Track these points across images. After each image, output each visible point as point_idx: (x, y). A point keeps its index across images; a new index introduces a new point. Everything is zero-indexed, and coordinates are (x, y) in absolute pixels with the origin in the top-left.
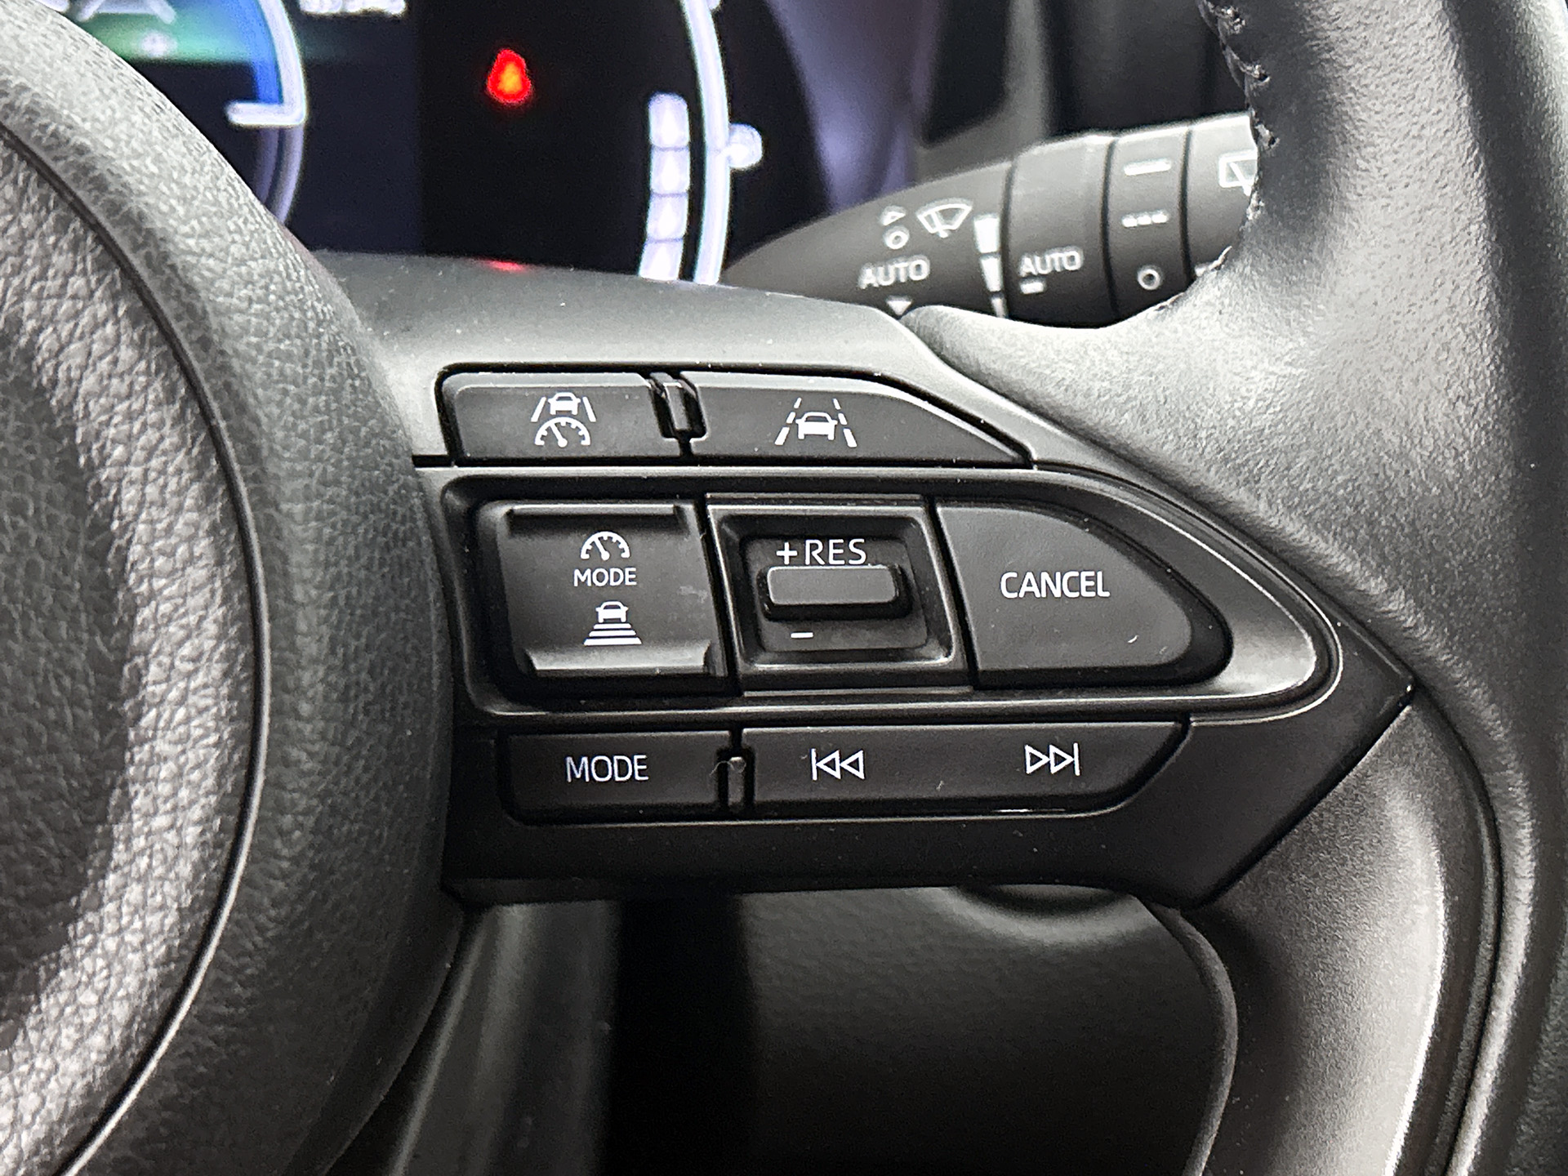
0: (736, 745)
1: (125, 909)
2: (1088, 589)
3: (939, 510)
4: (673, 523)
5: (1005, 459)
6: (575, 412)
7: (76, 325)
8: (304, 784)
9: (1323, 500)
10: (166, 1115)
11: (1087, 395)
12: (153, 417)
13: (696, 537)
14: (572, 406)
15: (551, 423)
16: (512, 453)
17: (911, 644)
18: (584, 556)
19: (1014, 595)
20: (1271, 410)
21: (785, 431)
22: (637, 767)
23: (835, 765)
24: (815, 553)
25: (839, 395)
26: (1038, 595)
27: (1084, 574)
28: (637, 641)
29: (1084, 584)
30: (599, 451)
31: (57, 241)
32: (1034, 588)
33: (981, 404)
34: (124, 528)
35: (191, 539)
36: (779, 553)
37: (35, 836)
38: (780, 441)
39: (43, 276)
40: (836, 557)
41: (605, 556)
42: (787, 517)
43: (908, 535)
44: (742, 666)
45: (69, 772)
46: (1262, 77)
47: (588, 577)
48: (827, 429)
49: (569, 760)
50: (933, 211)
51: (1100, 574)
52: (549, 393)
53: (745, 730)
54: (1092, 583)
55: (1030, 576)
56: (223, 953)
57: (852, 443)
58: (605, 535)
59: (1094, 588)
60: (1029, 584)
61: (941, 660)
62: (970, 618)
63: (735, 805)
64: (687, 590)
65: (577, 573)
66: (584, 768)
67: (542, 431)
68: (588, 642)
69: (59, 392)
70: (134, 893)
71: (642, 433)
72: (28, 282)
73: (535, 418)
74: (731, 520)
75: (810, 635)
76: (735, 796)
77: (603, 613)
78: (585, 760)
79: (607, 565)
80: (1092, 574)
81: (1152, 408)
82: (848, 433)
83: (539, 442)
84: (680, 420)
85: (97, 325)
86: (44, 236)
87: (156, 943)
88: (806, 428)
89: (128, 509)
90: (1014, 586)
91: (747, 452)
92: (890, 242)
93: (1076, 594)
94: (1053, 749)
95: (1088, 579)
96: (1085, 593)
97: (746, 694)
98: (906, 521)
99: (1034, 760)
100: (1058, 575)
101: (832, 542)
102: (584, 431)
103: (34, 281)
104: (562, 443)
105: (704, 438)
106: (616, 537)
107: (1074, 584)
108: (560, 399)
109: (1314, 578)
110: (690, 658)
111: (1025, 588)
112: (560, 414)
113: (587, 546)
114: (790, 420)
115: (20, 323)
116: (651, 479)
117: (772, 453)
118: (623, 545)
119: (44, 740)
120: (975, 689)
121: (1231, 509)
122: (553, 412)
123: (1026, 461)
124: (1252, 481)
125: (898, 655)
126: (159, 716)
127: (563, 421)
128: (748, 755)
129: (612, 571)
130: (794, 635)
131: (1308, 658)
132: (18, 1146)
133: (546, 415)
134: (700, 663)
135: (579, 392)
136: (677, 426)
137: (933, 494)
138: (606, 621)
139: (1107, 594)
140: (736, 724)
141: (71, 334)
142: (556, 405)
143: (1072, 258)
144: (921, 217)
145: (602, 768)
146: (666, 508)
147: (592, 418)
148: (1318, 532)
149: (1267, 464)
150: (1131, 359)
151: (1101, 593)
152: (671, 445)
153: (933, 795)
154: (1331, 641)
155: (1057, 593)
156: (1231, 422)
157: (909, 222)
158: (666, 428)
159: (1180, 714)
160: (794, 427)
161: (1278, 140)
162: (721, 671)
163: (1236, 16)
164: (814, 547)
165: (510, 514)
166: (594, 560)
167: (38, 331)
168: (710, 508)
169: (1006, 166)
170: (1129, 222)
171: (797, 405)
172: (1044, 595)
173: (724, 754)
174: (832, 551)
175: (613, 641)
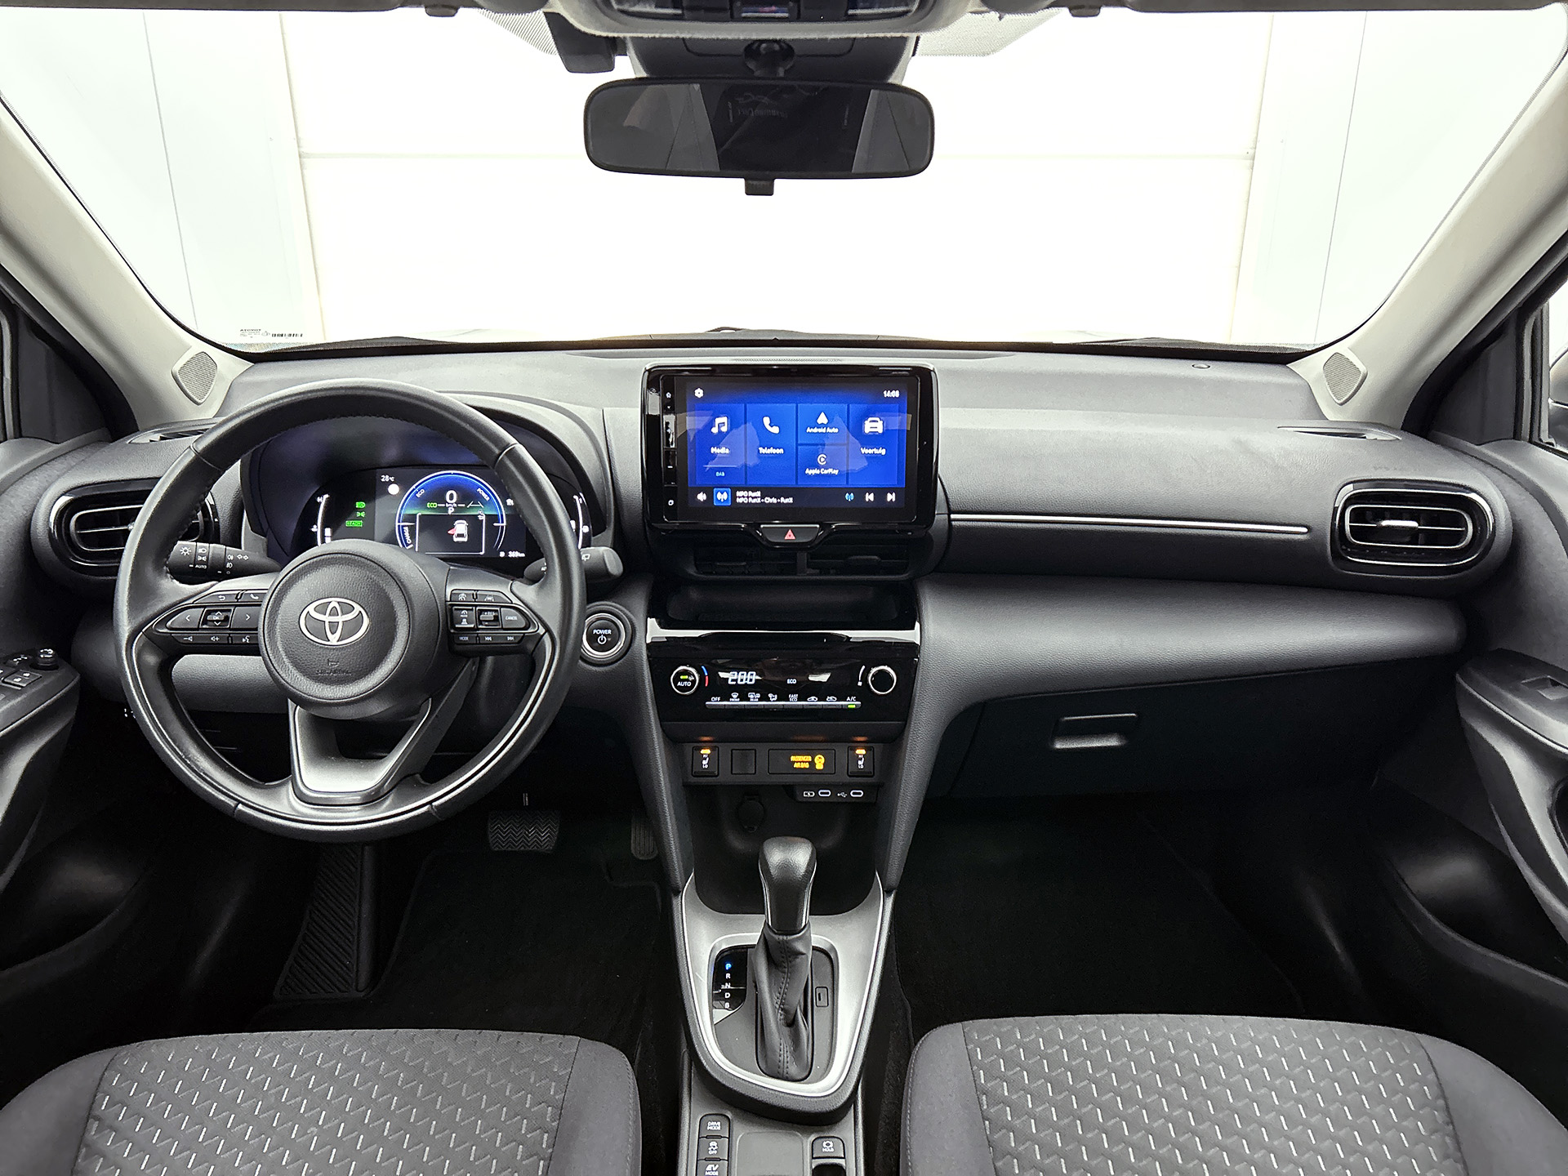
3: (502, 609)
4: (472, 610)
13: (475, 611)
14: (464, 595)
22: (467, 638)
23: (488, 639)
25: (494, 594)
28: (466, 624)
42: (485, 609)
43: (498, 612)
44: (477, 627)
48: (491, 599)
49: (460, 637)
52: (462, 593)
53: (478, 635)
61: (500, 626)
66: (462, 638)
68: (460, 624)
74: (479, 609)
90: (510, 618)
94: (511, 637)
97: (478, 631)
98: (498, 610)
99: (509, 638)
107: (514, 618)
110: (472, 626)
115: (387, 592)
120: (503, 630)
125: (496, 626)
126: (398, 632)
127: (462, 597)
128: (479, 637)
135: (465, 593)
138: (463, 621)
142: (462, 595)
146: (473, 608)
159: (524, 633)
162: (475, 628)
167: (389, 592)
168: (477, 608)
173: (476, 637)
175: (464, 624)
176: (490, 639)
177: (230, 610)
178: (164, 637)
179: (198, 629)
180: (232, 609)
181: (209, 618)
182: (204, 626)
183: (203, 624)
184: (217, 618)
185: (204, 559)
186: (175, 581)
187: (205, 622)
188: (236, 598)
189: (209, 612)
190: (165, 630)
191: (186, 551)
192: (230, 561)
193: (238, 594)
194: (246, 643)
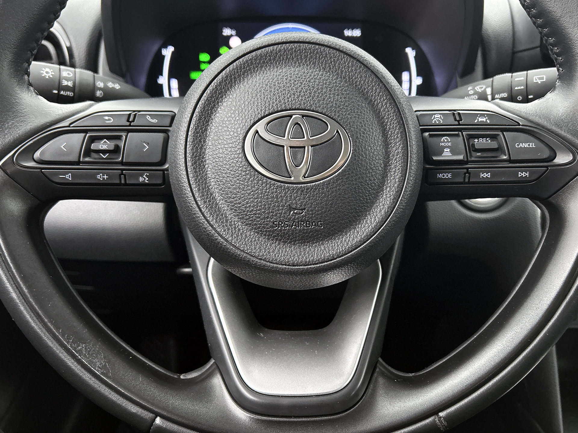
0: (468, 172)
1: (387, 191)
2: (531, 146)
3: (504, 133)
4: (457, 135)
5: (516, 125)
6: (439, 117)
7: (381, 100)
8: (414, 173)
9: (574, 131)
10: (393, 222)
11: (529, 114)
12: (392, 115)
13: (462, 138)
14: (439, 116)
15: (435, 119)
16: (429, 124)
17: (498, 155)
18: (442, 141)
19: (518, 147)
20: (564, 116)
21: (476, 120)
22: (450, 176)
23: (485, 175)
24: (481, 140)
25: (486, 114)
26: (522, 147)
27: (531, 143)
28: (451, 155)
29: (531, 145)
30: (444, 124)
31: (378, 87)
32: (522, 146)
33: (510, 116)
34: (387, 132)
35: (398, 134)
36: (475, 140)
37: (374, 180)
38: (476, 122)
39: (376, 93)
40: (485, 141)
41: (446, 141)
42: (477, 134)
43: (498, 137)
44: (469, 159)
45: (379, 170)
46: (562, 59)
47: (443, 144)
48: (484, 120)
49: (438, 174)
50: (478, 87)
51: (533, 144)
52: (435, 114)
53: (469, 169)
54: (532, 145)
55: (521, 144)
56: (402, 198)
57: (488, 122)
58: (446, 137)
59: (533, 146)
60: (521, 145)
61: (505, 157)
62: (510, 151)
63: (466, 182)
64: (460, 146)
65: (441, 144)
66: (441, 176)
67: (434, 121)
68: (442, 155)
69: (378, 111)
70: (388, 189)
71: (451, 121)
72: (373, 94)
73: (432, 118)
74: (468, 135)
75: (480, 154)
76: (467, 180)
77: (445, 150)
78: (441, 174)
79: (446, 142)
80: (532, 143)
81: (542, 116)
82: (488, 120)
83: (433, 122)
84: (458, 118)
85: (384, 100)
86: (376, 86)
87: (392, 197)
88: (480, 120)
89: (388, 129)
90: (518, 145)
91: (470, 124)
92: (470, 93)
93: (529, 147)
94: (524, 173)
95: (531, 144)
96: (531, 147)
97: (469, 164)
98: (498, 135)
99: (520, 174)
100: (526, 144)
101: (484, 139)
102: (441, 120)
103: (374, 94)
104: (437, 122)
105: (462, 121)
106: (447, 138)
107: (529, 145)
108: (437, 115)
109: (572, 144)
110: (461, 157)
111: (520, 146)
112: (437, 118)
113: (442, 139)
114: (477, 118)
115: (372, 100)
116: (453, 128)
117: (475, 124)
118: (449, 139)
119: (376, 165)
120: (510, 163)
121: (557, 133)
122: (435, 117)
123: (519, 125)
124: (561, 128)
125: (496, 157)
126: (392, 162)
127: (437, 119)
128: (469, 173)
129: (447, 143)
130: (477, 154)
131: (571, 157)
132: (372, 226)
133: (434, 118)
134: (462, 158)
135: (440, 114)
136: (457, 120)
137: (503, 130)
138: (446, 151)
139: (535, 147)
140: (467, 168)
141: (380, 102)
142: (436, 116)
143: (505, 95)
144: (476, 88)
145: (444, 176)
146: (457, 133)
147: (442, 118)
148: (574, 136)
149: (564, 125)
150: (536, 108)
151: (534, 147)
152: (457, 123)
153: (502, 180)
154: (575, 154)
155: (526, 147)
156: (556, 118)
157: (473, 89)
158: (455, 120)
159: (547, 167)
160: (478, 119)
161: (564, 70)
162: (466, 160)
163: (557, 49)
164: (481, 139)
165: (429, 134)
166: (444, 142)
167: (375, 101)
168: (464, 133)
169: (491, 79)
170: (516, 88)
171: (478, 116)
172: (523, 147)
173: (465, 173)
174: (484, 140)
175: (447, 155)
176: (489, 175)
177: (119, 138)
178: (29, 173)
179: (78, 163)
180: (124, 134)
181: (94, 146)
182: (87, 159)
183: (85, 156)
184: (105, 147)
185: (70, 84)
186: (39, 97)
187: (88, 152)
188: (128, 121)
189: (93, 140)
190: (32, 164)
191: (47, 72)
192: (100, 89)
193: (130, 115)
194: (143, 184)
